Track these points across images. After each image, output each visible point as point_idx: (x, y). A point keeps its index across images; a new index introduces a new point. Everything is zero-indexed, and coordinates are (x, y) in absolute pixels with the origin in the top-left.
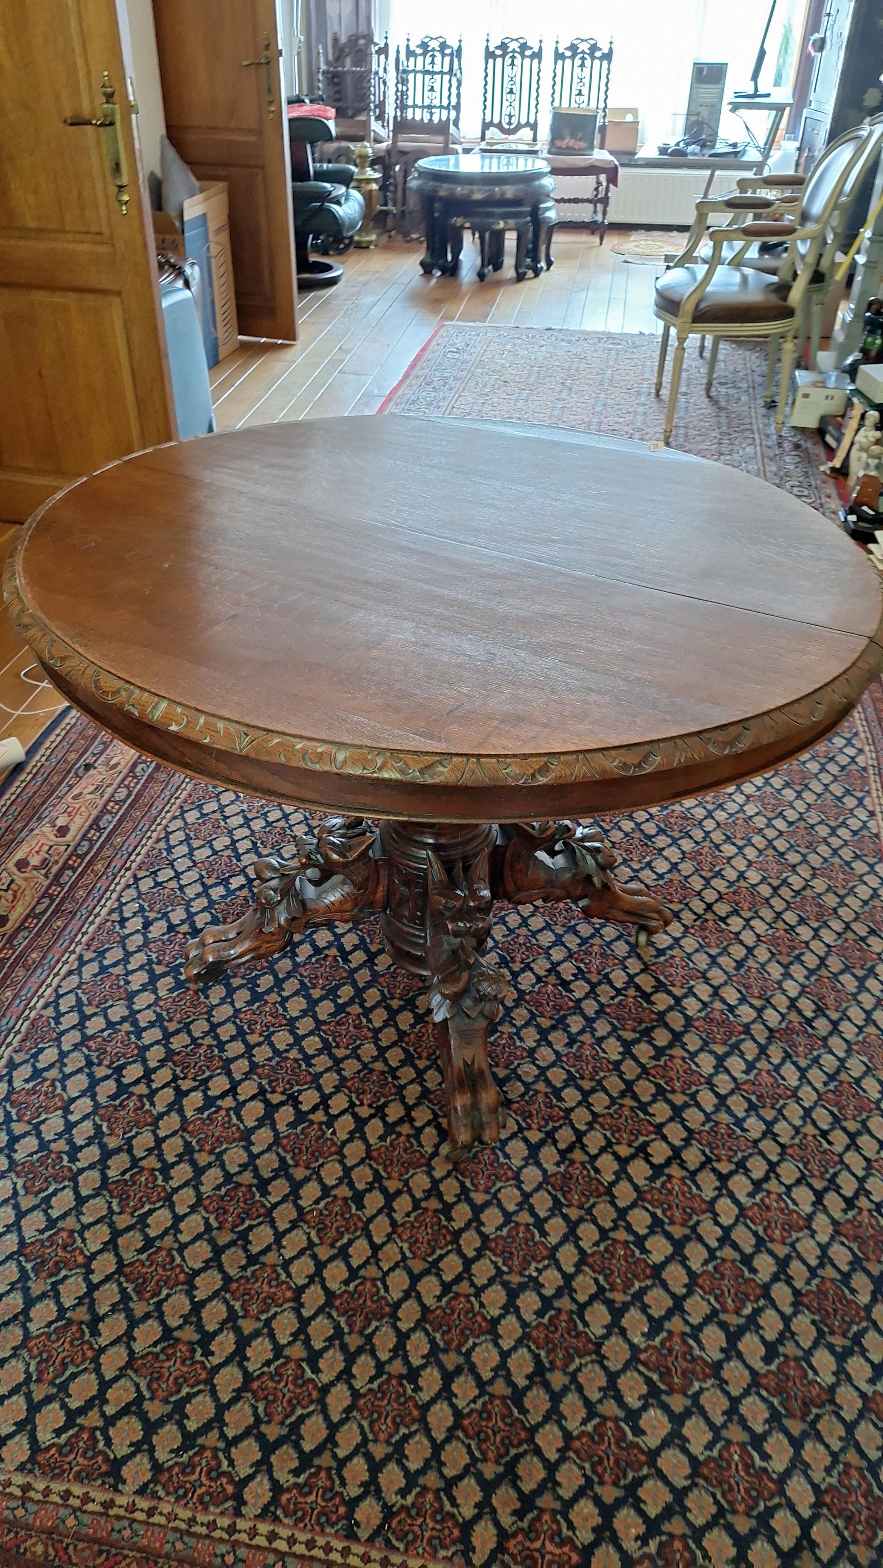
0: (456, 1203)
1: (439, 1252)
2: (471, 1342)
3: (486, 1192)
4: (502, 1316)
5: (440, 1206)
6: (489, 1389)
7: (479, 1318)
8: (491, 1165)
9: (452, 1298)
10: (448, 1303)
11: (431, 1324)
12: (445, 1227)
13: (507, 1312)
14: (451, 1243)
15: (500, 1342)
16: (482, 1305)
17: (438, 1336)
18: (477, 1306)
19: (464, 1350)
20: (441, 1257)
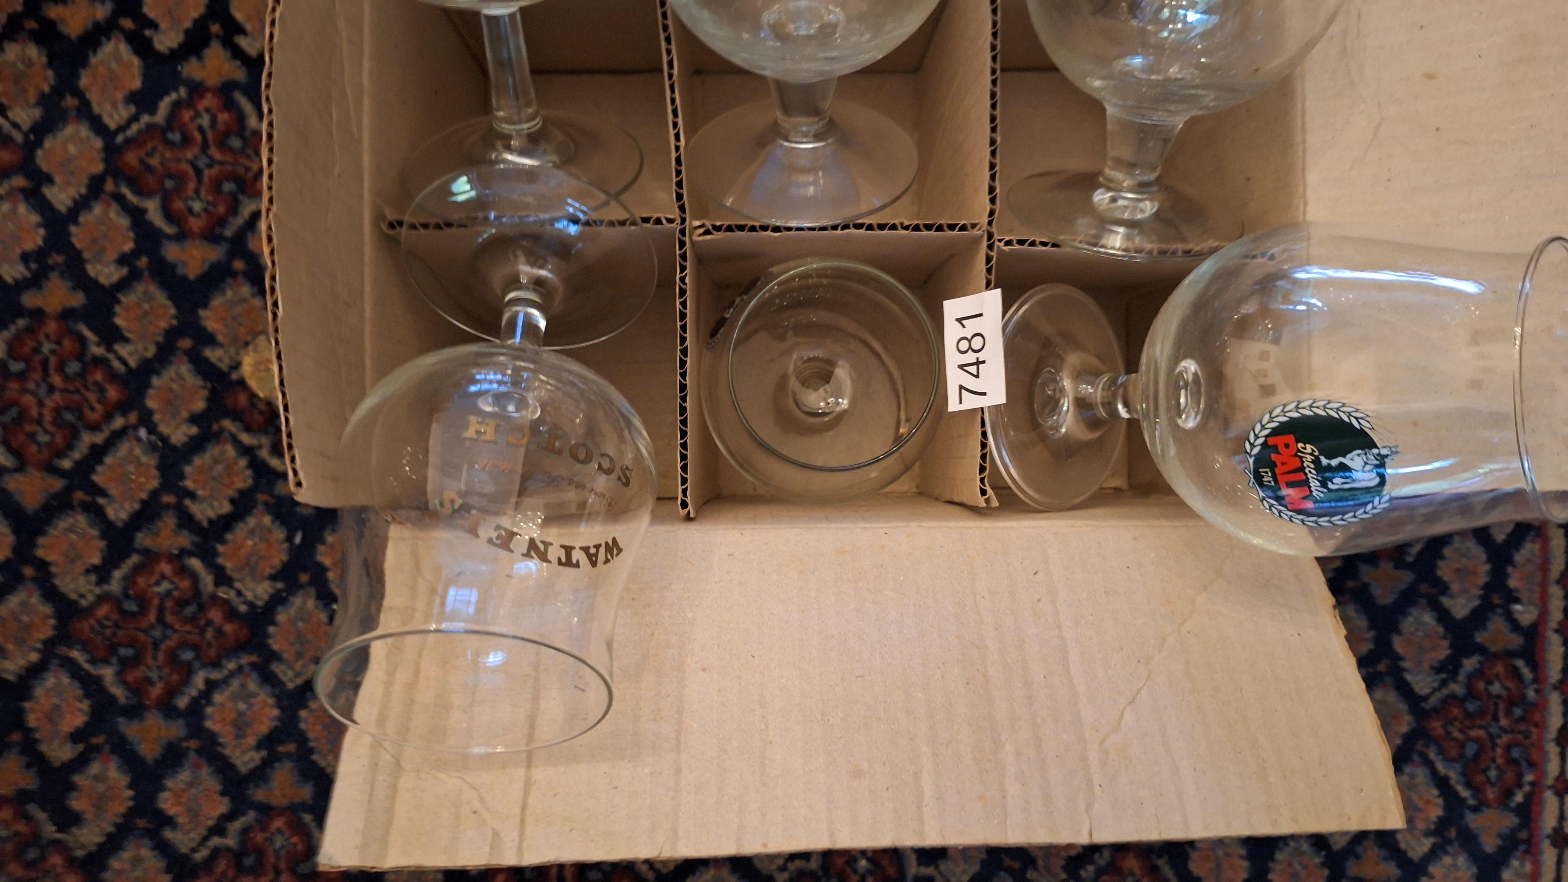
0: (123, 285)
1: (87, 439)
2: (199, 680)
3: (211, 236)
4: (277, 600)
5: (78, 299)
6: (259, 794)
7: (216, 615)
8: (222, 144)
9: (137, 570)
10: (129, 580)
11: (86, 646)
12: (99, 362)
13: (293, 587)
14: (123, 407)
15: (277, 668)
16: (222, 578)
17: (108, 673)
18: (207, 580)
19: (182, 702)
20: (97, 454)
